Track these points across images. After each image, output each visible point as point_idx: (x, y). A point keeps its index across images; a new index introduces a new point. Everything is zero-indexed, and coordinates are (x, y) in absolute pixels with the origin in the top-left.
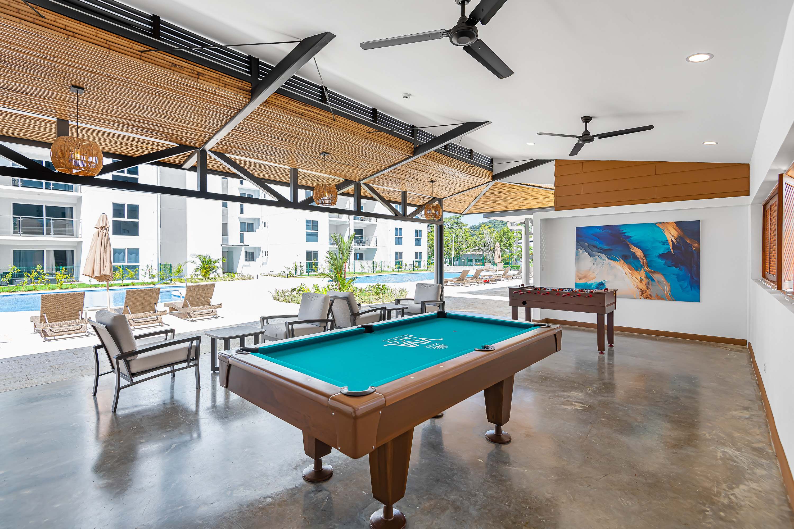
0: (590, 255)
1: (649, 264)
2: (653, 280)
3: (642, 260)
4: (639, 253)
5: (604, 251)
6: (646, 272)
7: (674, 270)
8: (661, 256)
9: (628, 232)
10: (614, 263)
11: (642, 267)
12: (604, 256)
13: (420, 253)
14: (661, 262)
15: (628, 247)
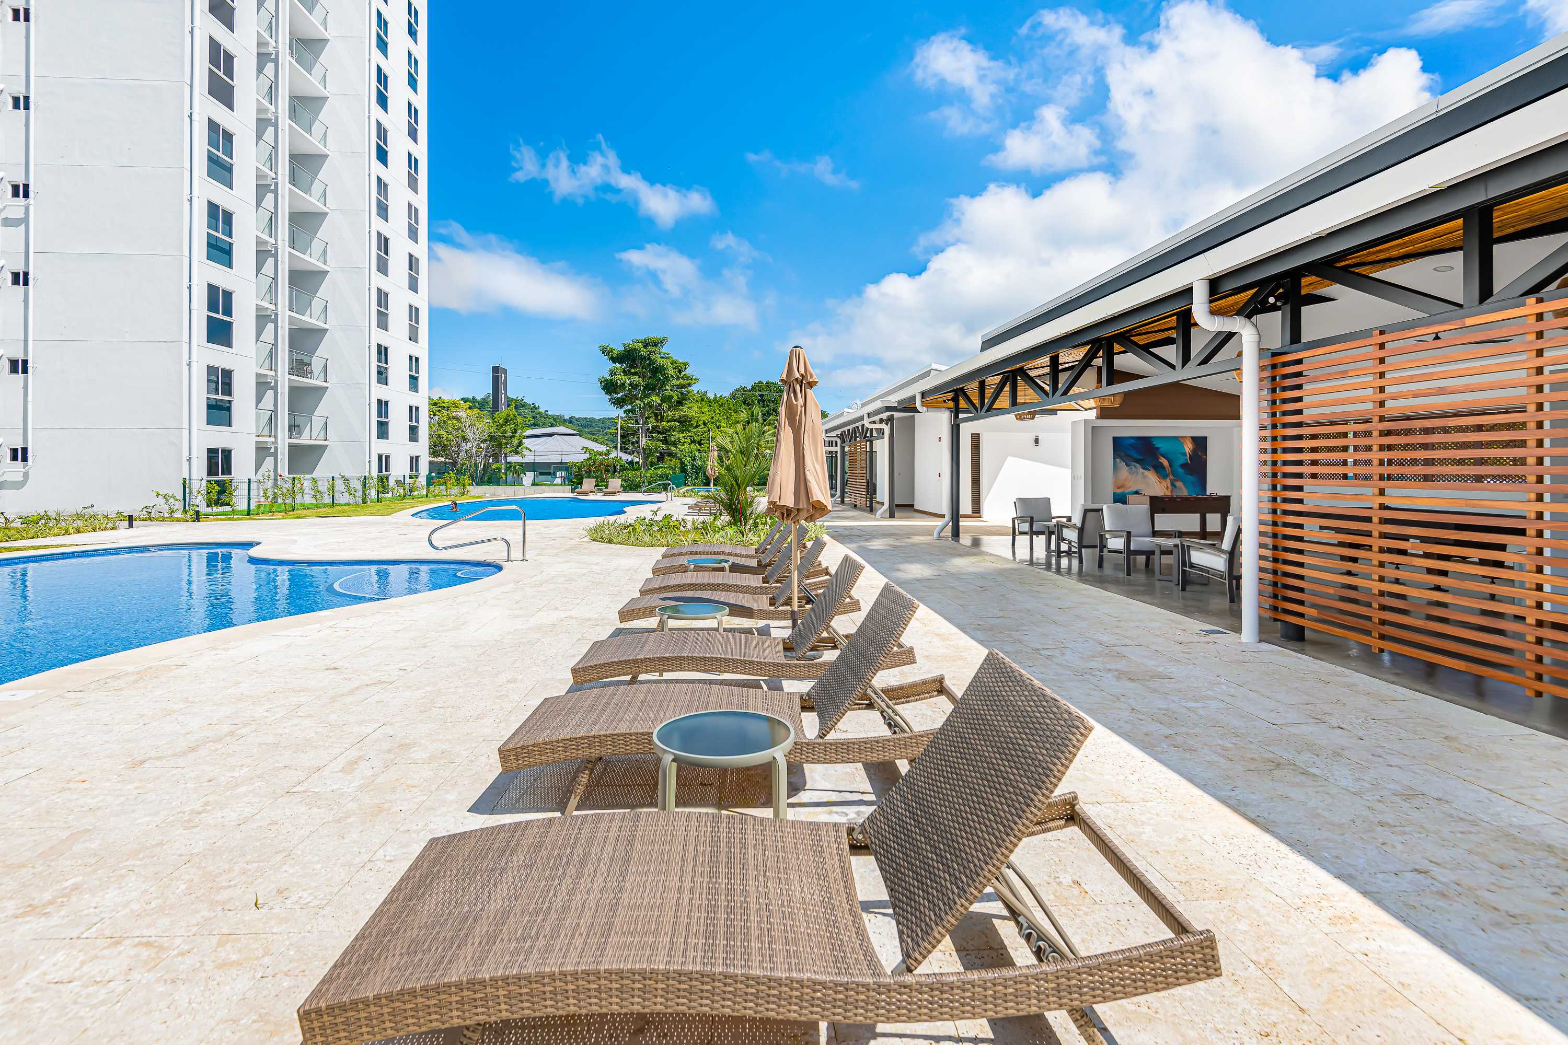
0: (1127, 465)
1: (1173, 472)
2: (1175, 487)
3: (1169, 470)
4: (1165, 463)
5: (1138, 461)
6: (1171, 481)
7: (1189, 477)
8: (1183, 466)
9: (1158, 444)
10: (1146, 472)
11: (1167, 476)
12: (1137, 465)
13: (417, 458)
14: (1181, 471)
15: (1158, 459)
